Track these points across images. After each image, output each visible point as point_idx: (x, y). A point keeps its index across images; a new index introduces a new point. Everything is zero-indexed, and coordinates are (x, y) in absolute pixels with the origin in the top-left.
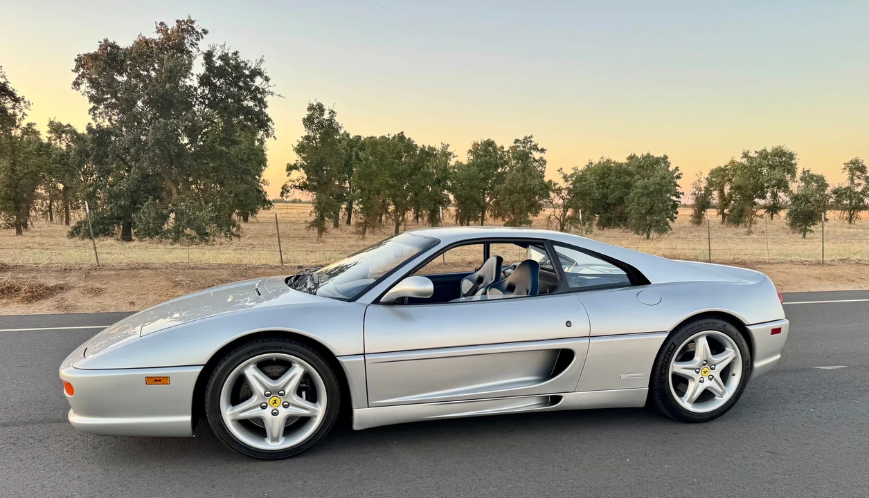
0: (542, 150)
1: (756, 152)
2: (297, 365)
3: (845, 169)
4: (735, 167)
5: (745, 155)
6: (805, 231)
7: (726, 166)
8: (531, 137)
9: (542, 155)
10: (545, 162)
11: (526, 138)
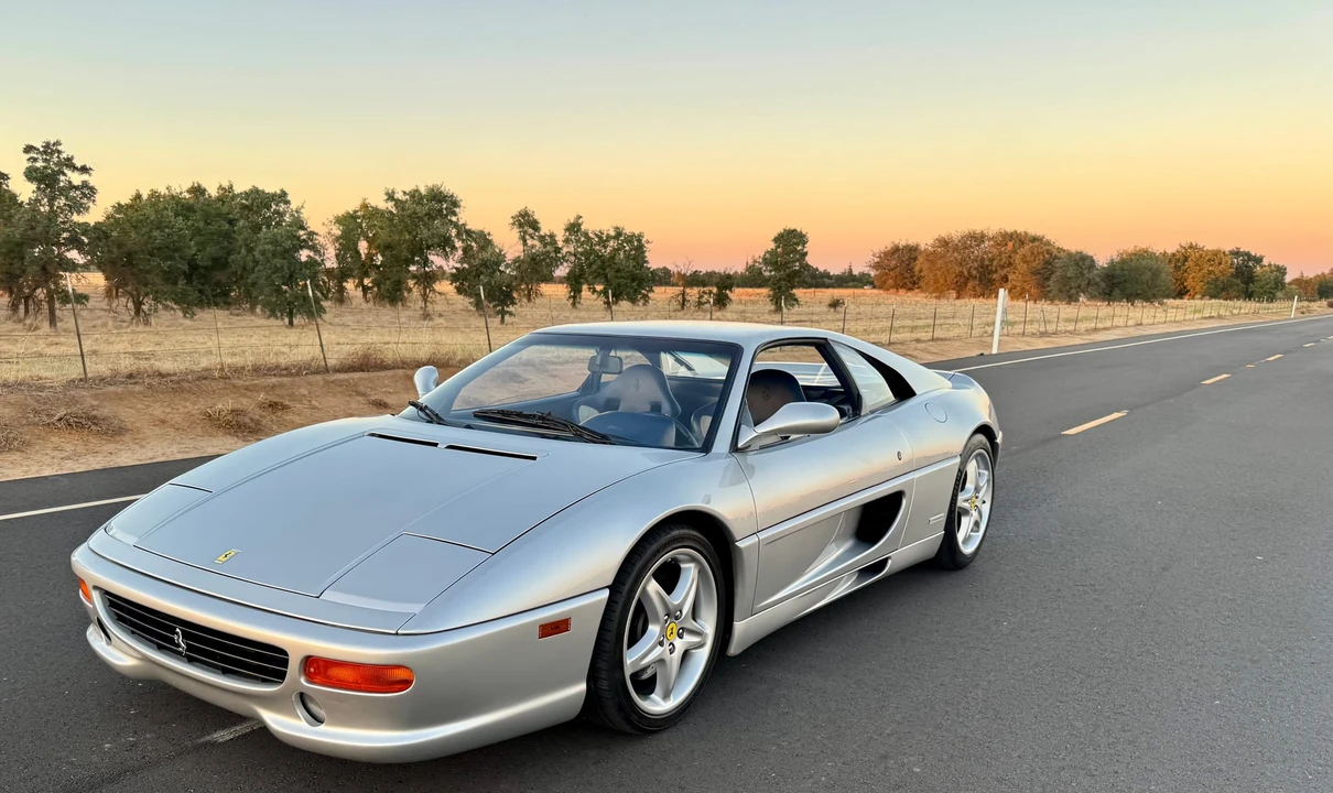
0: (84, 170)
1: (405, 193)
2: (692, 565)
3: (513, 224)
4: (371, 213)
5: (391, 197)
6: (503, 313)
7: (355, 212)
8: (58, 143)
9: (85, 177)
10: (92, 190)
11: (47, 145)
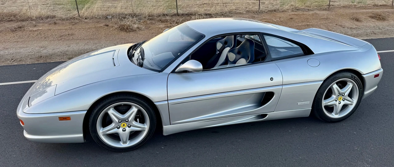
2: (134, 107)
